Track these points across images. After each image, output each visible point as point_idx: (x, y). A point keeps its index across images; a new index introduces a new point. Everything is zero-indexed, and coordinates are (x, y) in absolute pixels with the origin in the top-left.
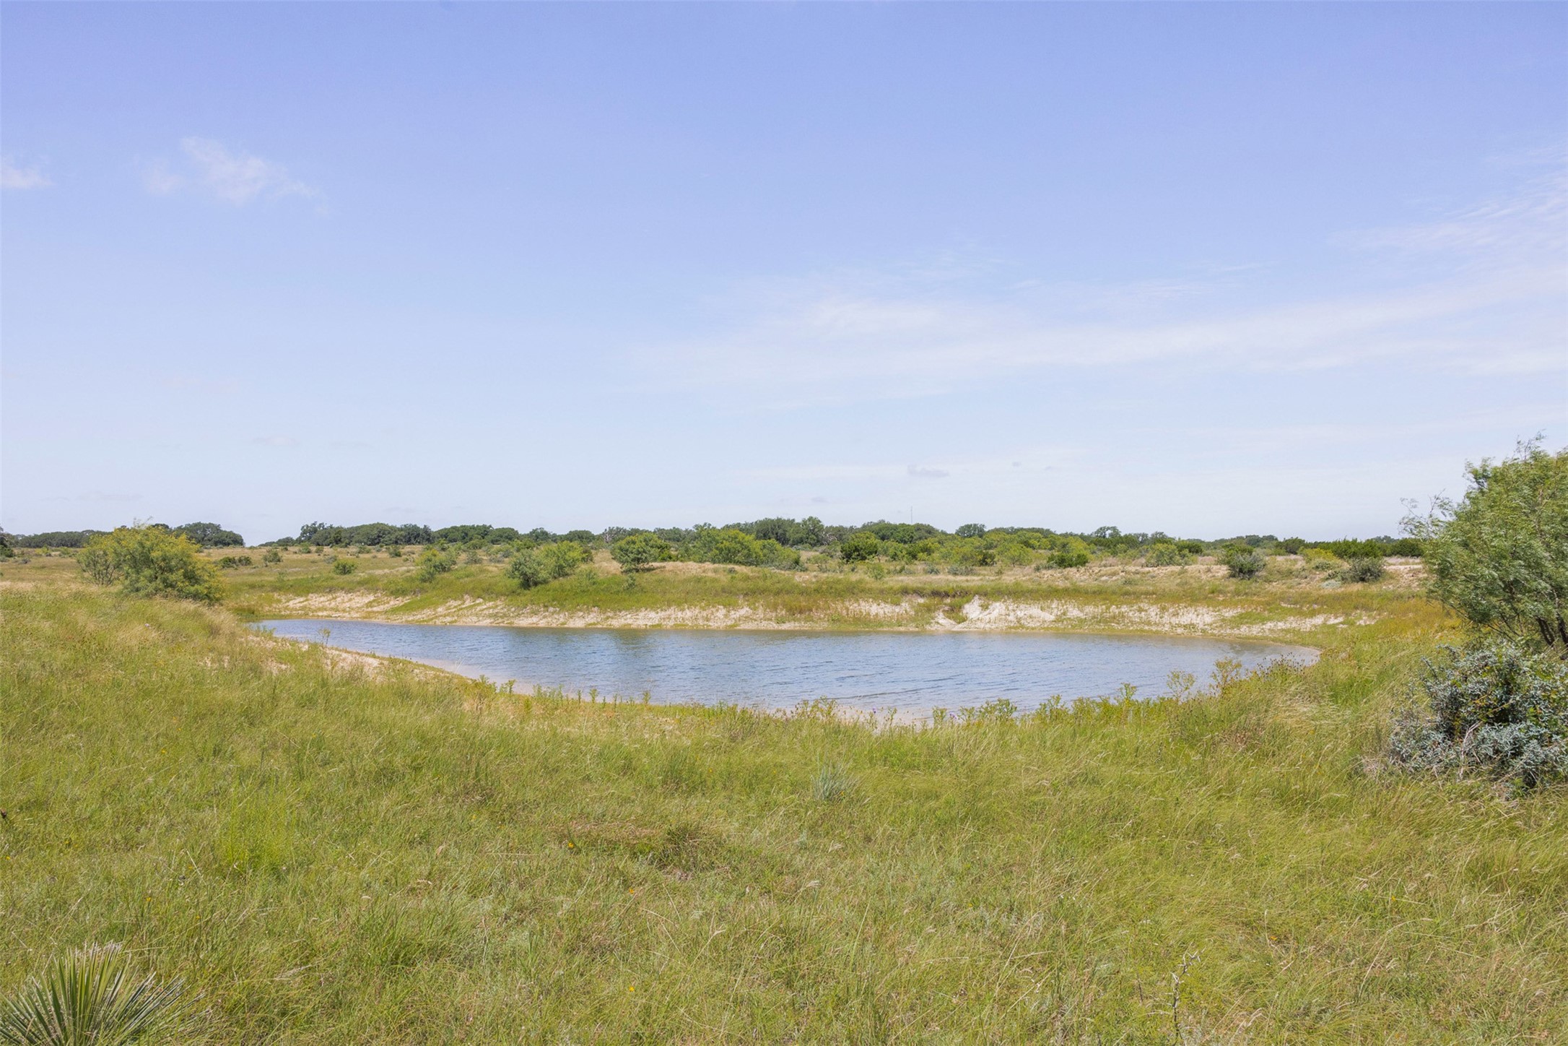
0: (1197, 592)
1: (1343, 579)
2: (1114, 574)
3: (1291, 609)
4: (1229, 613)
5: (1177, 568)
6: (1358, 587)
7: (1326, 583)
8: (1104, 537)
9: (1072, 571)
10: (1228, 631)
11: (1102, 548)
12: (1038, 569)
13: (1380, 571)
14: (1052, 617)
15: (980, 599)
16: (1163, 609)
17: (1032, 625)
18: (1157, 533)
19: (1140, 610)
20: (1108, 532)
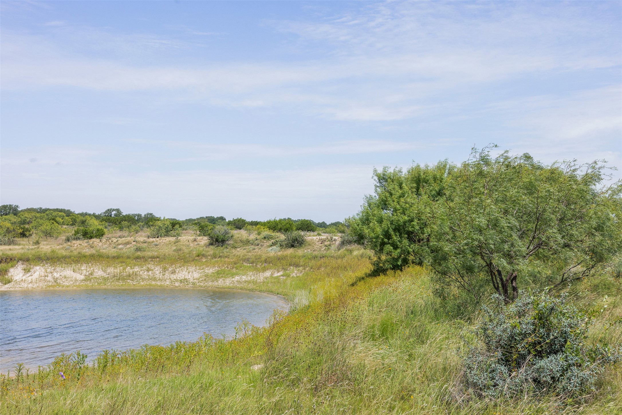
0: (188, 256)
1: (281, 246)
2: (128, 243)
3: (250, 267)
4: (210, 271)
5: (173, 239)
6: (290, 251)
7: (271, 248)
8: (111, 216)
9: (95, 241)
10: (210, 284)
11: (111, 224)
12: (68, 240)
13: (303, 240)
14: (82, 277)
15: (22, 264)
16: (165, 269)
17: (66, 283)
18: (148, 214)
19: (148, 270)
20: (114, 213)
